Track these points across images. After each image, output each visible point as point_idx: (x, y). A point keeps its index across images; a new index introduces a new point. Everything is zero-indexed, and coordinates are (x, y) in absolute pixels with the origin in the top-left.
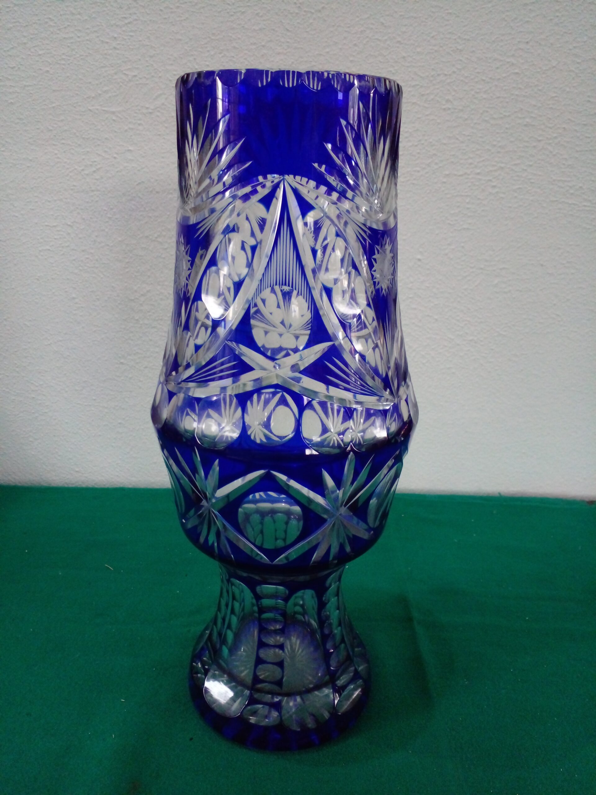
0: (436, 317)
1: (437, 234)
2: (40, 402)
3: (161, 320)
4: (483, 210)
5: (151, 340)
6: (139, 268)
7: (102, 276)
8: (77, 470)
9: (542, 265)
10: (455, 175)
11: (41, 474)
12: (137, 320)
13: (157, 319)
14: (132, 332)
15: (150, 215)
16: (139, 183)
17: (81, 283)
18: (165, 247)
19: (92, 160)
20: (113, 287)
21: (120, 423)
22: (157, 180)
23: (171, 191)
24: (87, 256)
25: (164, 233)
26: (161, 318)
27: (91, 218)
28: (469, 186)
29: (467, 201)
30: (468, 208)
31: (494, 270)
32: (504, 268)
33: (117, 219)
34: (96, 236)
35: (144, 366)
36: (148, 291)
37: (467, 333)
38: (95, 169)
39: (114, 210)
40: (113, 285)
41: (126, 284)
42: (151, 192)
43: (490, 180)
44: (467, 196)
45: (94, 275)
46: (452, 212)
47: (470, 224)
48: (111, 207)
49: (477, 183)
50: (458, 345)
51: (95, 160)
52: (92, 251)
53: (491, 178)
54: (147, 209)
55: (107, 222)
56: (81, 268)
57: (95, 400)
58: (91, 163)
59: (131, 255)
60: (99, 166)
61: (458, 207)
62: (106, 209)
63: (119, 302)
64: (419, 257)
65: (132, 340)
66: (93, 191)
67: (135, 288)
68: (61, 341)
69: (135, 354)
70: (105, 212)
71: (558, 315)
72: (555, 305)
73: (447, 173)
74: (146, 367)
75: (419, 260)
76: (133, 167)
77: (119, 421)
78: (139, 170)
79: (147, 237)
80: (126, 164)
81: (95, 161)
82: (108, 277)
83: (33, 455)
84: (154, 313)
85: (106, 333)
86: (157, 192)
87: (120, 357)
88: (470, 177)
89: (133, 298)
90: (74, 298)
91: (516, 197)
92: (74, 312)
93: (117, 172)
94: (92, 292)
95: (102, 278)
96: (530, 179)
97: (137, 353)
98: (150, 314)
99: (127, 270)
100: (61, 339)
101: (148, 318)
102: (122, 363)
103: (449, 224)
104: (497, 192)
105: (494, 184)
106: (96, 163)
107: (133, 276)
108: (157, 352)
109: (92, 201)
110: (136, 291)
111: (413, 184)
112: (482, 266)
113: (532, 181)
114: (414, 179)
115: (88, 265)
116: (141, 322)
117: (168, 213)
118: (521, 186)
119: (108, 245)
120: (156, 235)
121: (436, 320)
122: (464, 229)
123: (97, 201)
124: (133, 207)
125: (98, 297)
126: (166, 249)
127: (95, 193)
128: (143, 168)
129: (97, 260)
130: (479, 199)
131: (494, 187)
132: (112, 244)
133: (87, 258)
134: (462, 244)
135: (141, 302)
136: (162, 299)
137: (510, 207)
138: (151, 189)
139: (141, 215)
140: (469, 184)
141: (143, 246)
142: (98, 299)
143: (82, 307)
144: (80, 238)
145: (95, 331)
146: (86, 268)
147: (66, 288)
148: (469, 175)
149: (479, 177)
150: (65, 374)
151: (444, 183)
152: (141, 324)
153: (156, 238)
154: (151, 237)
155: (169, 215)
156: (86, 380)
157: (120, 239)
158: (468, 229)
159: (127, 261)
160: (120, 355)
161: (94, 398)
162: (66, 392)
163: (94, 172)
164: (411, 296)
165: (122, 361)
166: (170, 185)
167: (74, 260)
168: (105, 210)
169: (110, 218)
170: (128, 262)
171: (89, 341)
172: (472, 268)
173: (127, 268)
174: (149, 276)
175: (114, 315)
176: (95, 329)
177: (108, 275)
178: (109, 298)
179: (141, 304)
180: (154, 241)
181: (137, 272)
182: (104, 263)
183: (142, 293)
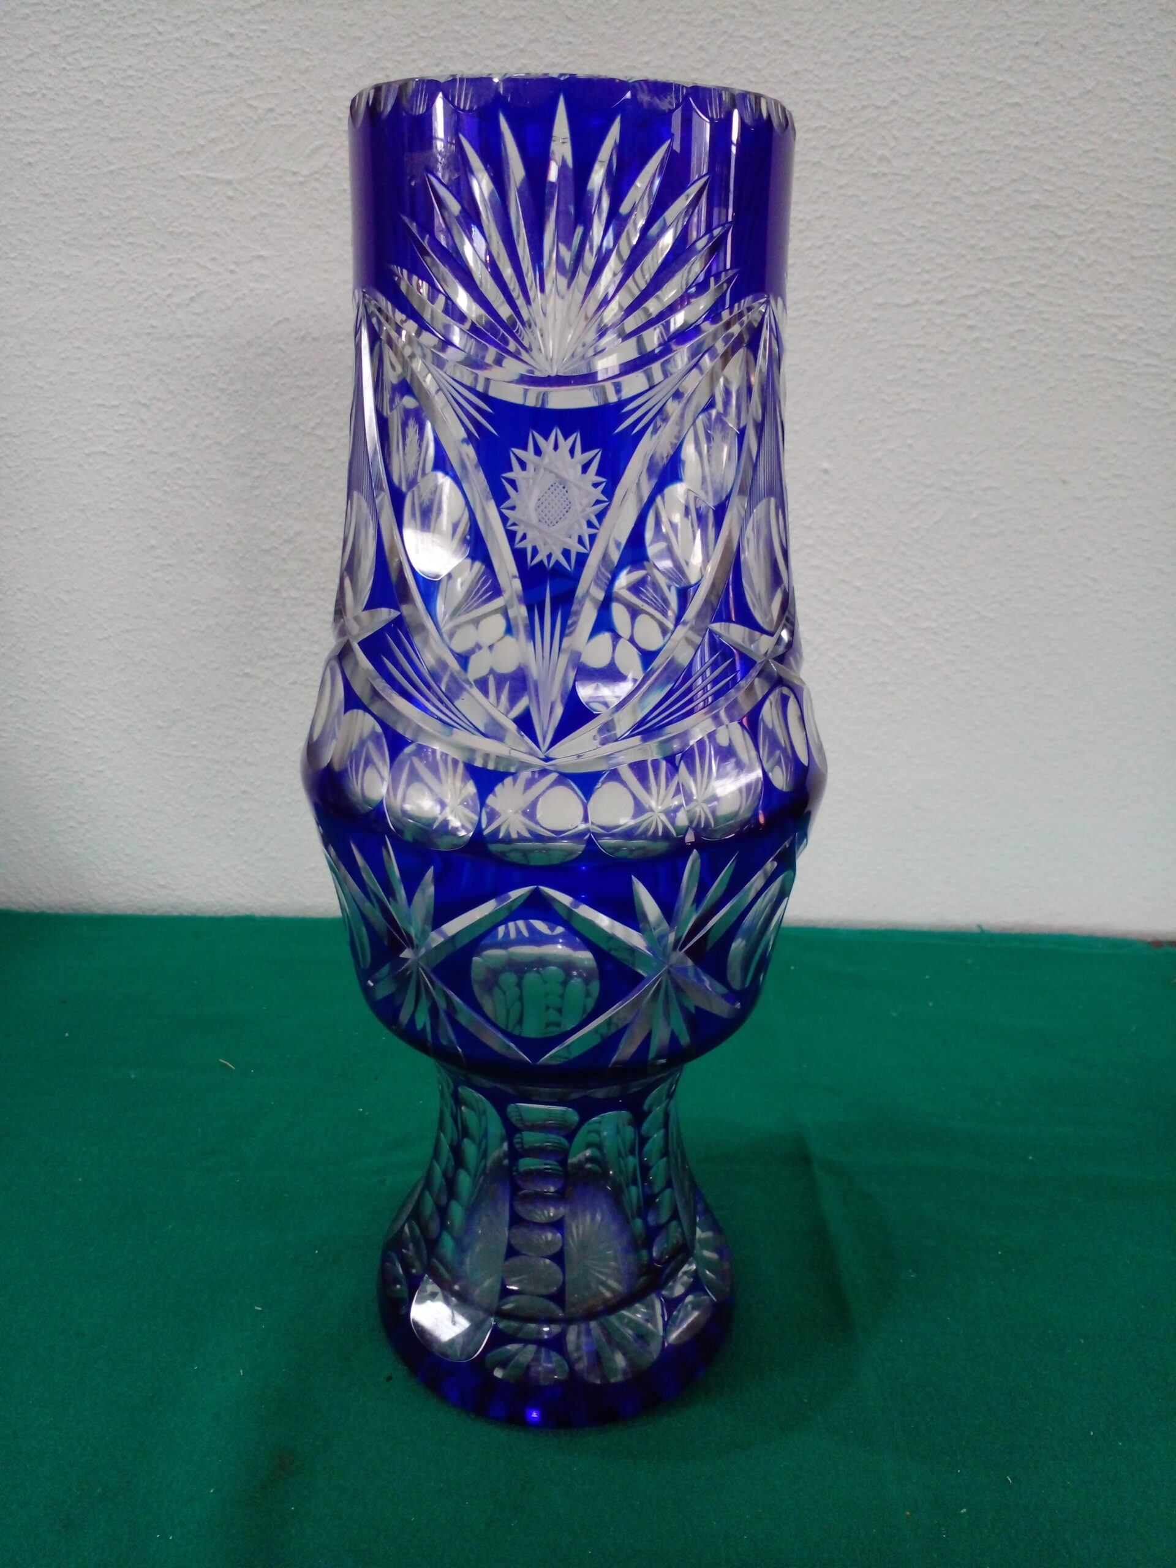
0: (858, 584)
1: (861, 421)
2: (89, 750)
3: (323, 589)
4: (950, 374)
5: (304, 630)
6: (279, 487)
7: (208, 504)
8: (162, 882)
9: (1064, 482)
10: (897, 305)
11: (91, 890)
12: (276, 590)
13: (315, 588)
14: (266, 614)
15: (301, 384)
16: (280, 322)
17: (167, 517)
18: (331, 447)
19: (189, 276)
20: (228, 524)
21: (244, 792)
22: (314, 316)
23: (342, 337)
24: (179, 465)
25: (328, 420)
26: (322, 586)
27: (186, 390)
28: (923, 327)
29: (919, 355)
30: (921, 370)
31: (972, 492)
32: (990, 488)
33: (236, 391)
34: (196, 426)
35: (291, 681)
36: (298, 534)
37: (917, 615)
38: (193, 294)
39: (231, 375)
40: (229, 521)
41: (254, 520)
42: (303, 338)
43: (964, 315)
44: (918, 346)
45: (192, 503)
46: (891, 377)
47: (924, 400)
48: (226, 368)
49: (938, 321)
50: (902, 638)
51: (194, 275)
52: (189, 455)
53: (964, 311)
54: (295, 372)
55: (218, 398)
56: (166, 488)
57: (195, 746)
58: (186, 283)
59: (263, 462)
60: (200, 289)
61: (902, 367)
62: (216, 372)
63: (241, 555)
64: (826, 465)
65: (266, 629)
66: (189, 337)
67: (273, 528)
68: (127, 631)
69: (272, 657)
70: (214, 378)
71: (1094, 580)
72: (1088, 559)
73: (880, 300)
74: (294, 683)
75: (826, 471)
76: (267, 290)
77: (243, 788)
78: (278, 296)
79: (296, 427)
80: (252, 285)
81: (193, 279)
82: (220, 505)
83: (76, 853)
84: (308, 576)
85: (216, 616)
86: (315, 339)
87: (243, 663)
88: (925, 308)
89: (268, 547)
90: (152, 547)
91: (1014, 348)
92: (155, 575)
93: (237, 299)
94: (189, 535)
95: (207, 508)
96: (1041, 312)
97: (277, 654)
98: (301, 577)
99: (256, 493)
100: (128, 627)
101: (298, 585)
102: (247, 675)
103: (883, 400)
104: (977, 340)
105: (969, 323)
106: (195, 283)
107: (269, 504)
108: (316, 654)
109: (188, 356)
110: (273, 534)
111: (815, 322)
112: (947, 484)
113: (1046, 316)
114: (817, 313)
115: (180, 482)
116: (285, 595)
117: (336, 381)
118: (1023, 327)
119: (220, 444)
120: (312, 424)
121: (859, 589)
122: (914, 410)
123: (197, 357)
124: (268, 368)
125: (200, 545)
126: (332, 450)
127: (194, 340)
128: (287, 292)
129: (197, 473)
130: (942, 352)
131: (971, 328)
132: (227, 441)
133: (179, 469)
134: (910, 441)
135: (284, 556)
136: (324, 550)
137: (1002, 368)
138: (302, 333)
139: (283, 384)
140: (924, 323)
141: (287, 444)
142: (200, 550)
143: (168, 565)
144: (165, 430)
145: (194, 613)
146: (176, 488)
147: (138, 528)
148: (923, 304)
149: (942, 308)
150: (137, 696)
151: (874, 320)
152: (284, 599)
153: (313, 428)
154: (302, 427)
155: (337, 384)
156: (179, 707)
157: (243, 431)
158: (920, 410)
159: (256, 473)
160: (244, 660)
161: (194, 743)
162: (140, 730)
163: (192, 299)
164: (810, 542)
165: (247, 670)
166: (339, 324)
167: (154, 473)
168: (213, 375)
169: (222, 390)
170: (258, 477)
171: (183, 631)
172: (928, 486)
173: (257, 487)
174: (299, 504)
175: (231, 580)
176: (194, 608)
177: (220, 502)
178: (221, 547)
179: (284, 560)
180: (309, 434)
181: (275, 497)
182: (212, 479)
183: (285, 537)
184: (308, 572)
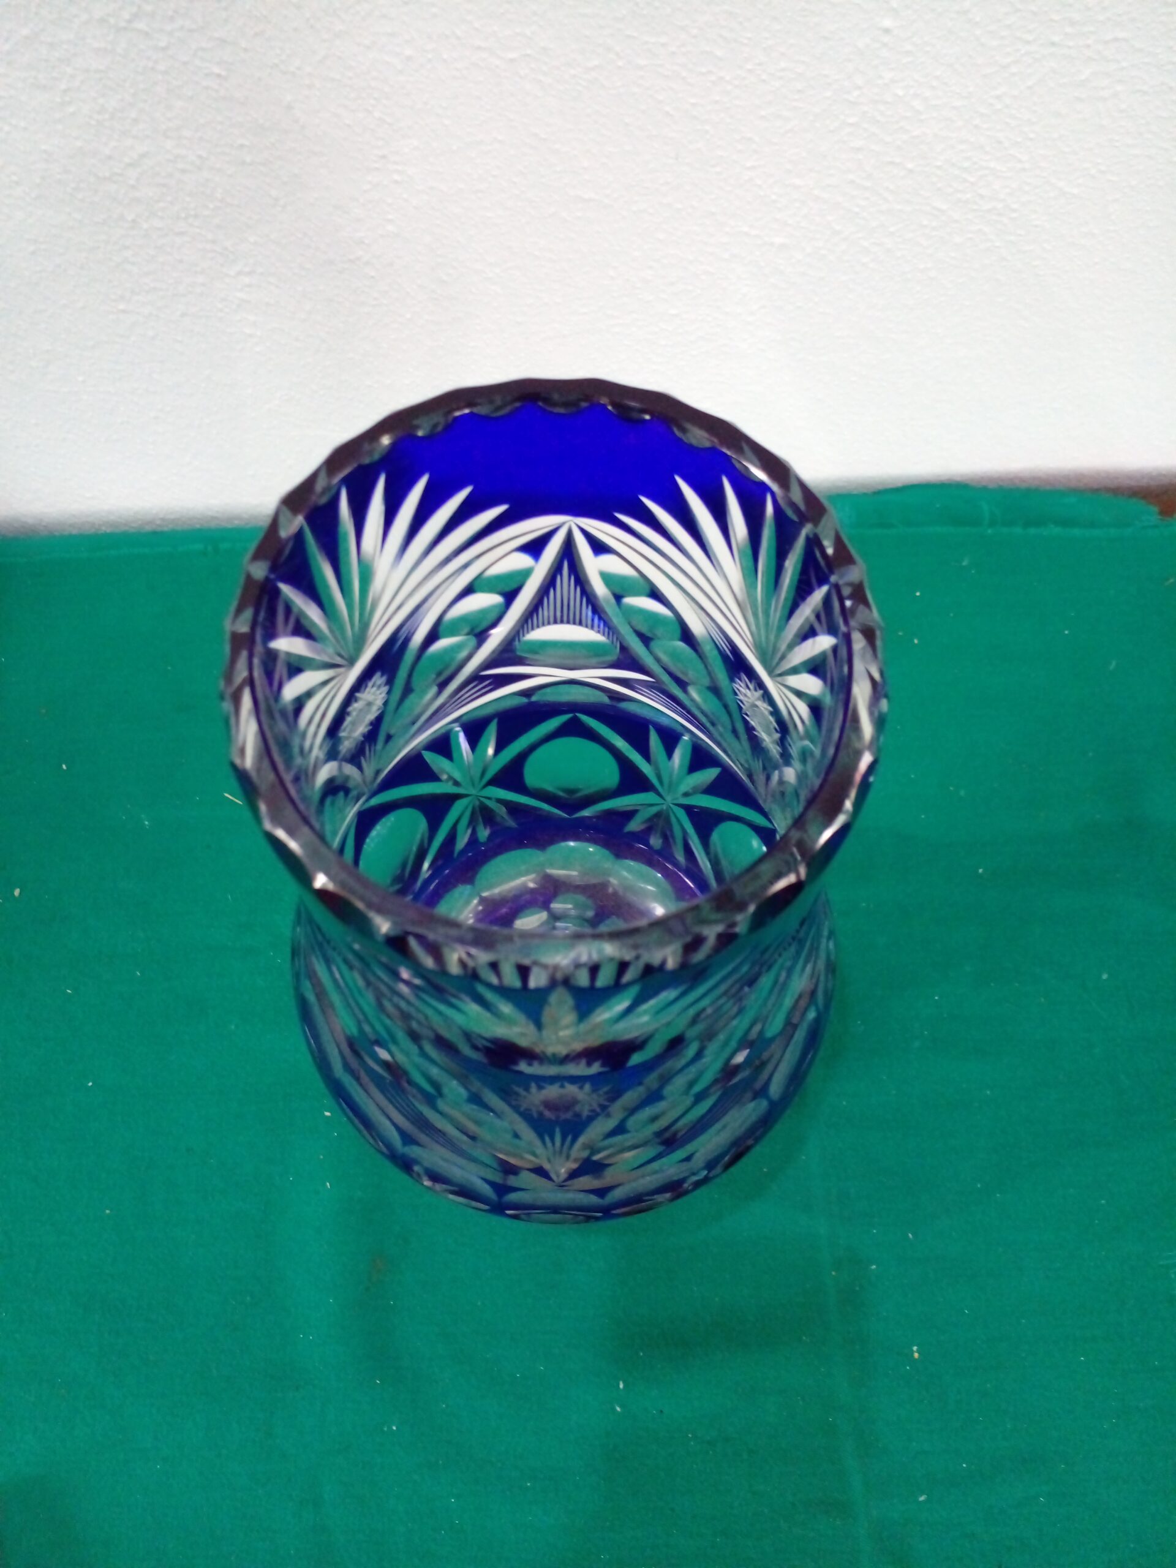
0: (910, 166)
3: (196, 216)
5: (181, 261)
6: (101, 101)
12: (134, 221)
14: (128, 248)
18: (162, 44)
20: (45, 151)
21: (155, 418)
31: (1088, 46)
32: (1116, 40)
36: (143, 156)
37: (982, 197)
40: (43, 147)
41: (79, 144)
50: (955, 221)
59: (69, 70)
63: (73, 185)
64: (887, 23)
65: (133, 263)
67: (107, 150)
69: (148, 292)
74: (183, 315)
75: (887, 31)
79: (102, 21)
82: (25, 129)
85: (63, 254)
87: (114, 300)
89: (107, 174)
97: (154, 288)
98: (161, 205)
99: (71, 109)
101: (160, 214)
102: (122, 311)
107: (93, 123)
108: (204, 285)
110: (110, 157)
116: (145, 226)
120: (127, 16)
121: (911, 171)
125: (14, 178)
126: (164, 49)
135: (132, 182)
141: (96, 44)
142: (17, 183)
145: (33, 253)
152: (146, 230)
153: (129, 21)
154: (113, 21)
157: (25, 32)
159: (63, 86)
160: (113, 297)
164: (851, 120)
165: (121, 307)
170: (65, 91)
171: (27, 273)
172: (1028, 42)
173: (70, 103)
174: (135, 120)
175: (69, 214)
176: (32, 248)
177: (23, 124)
178: (42, 178)
179: (133, 187)
180: (125, 29)
181: (99, 112)
183: (127, 160)
184: (169, 198)
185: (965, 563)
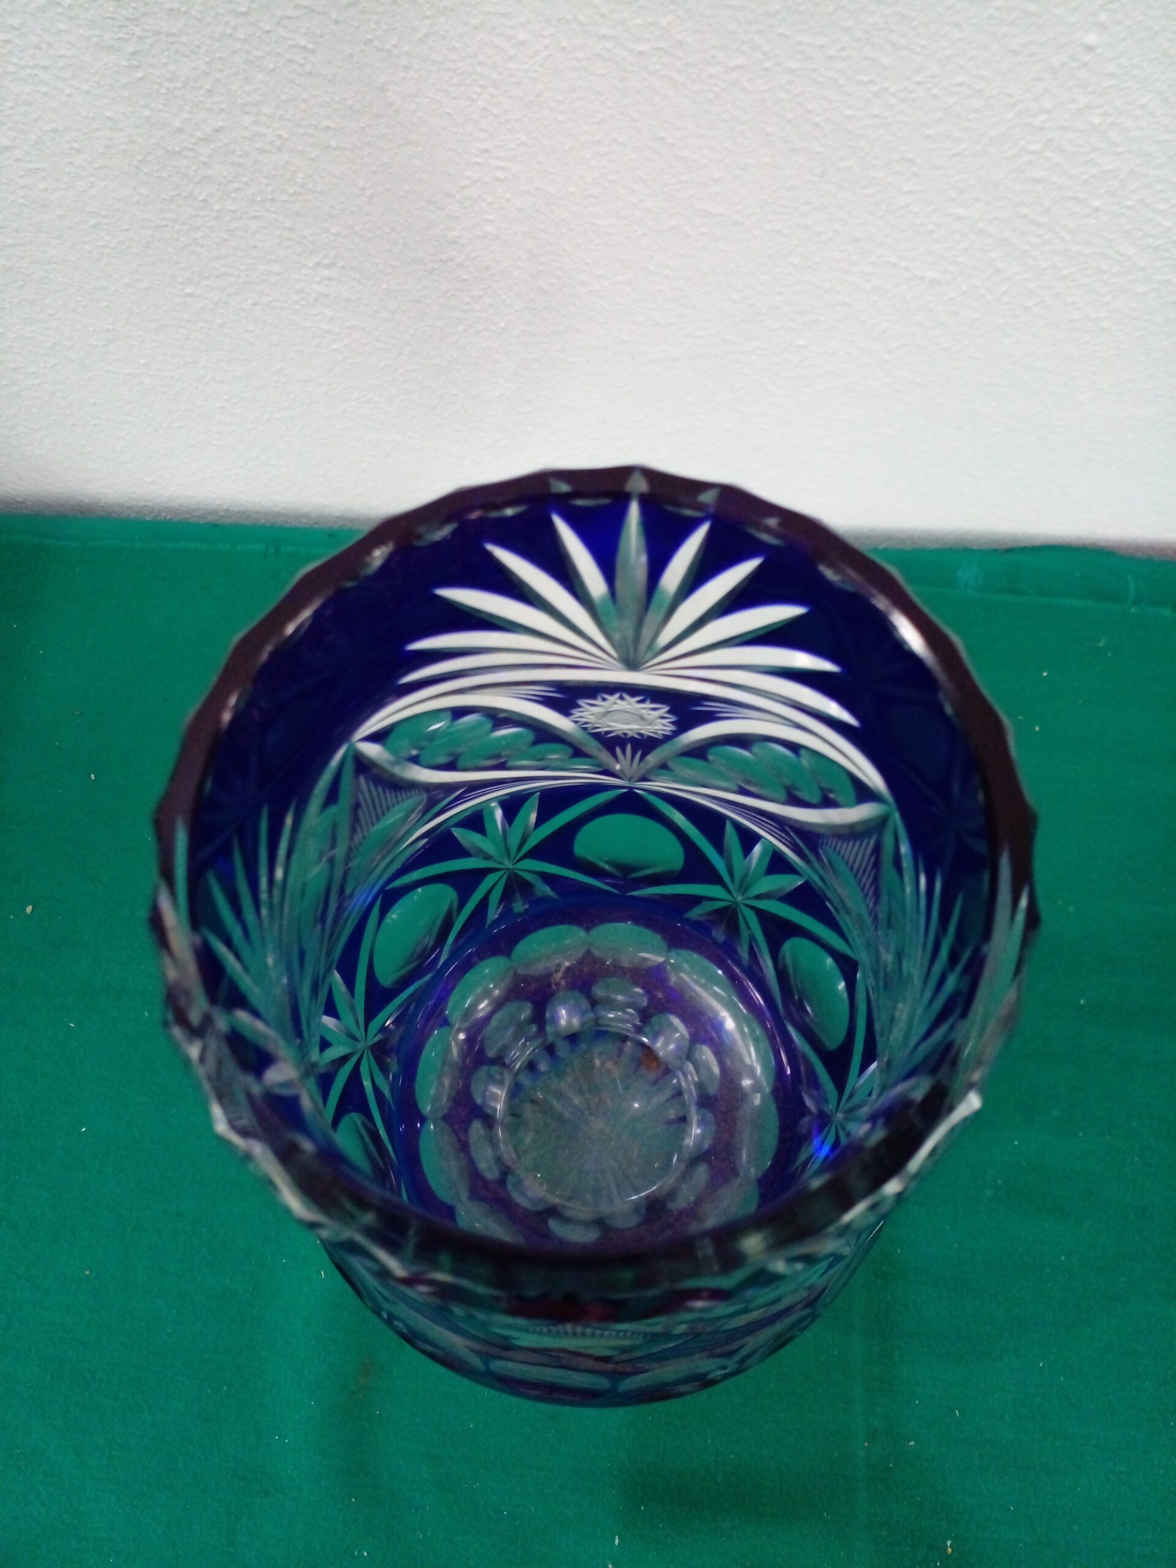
0: (1095, 203)
3: (273, 200)
5: (255, 247)
6: (172, 67)
7: (68, 90)
12: (204, 201)
14: (197, 229)
18: (243, 9)
20: (109, 118)
21: (221, 408)
36: (218, 130)
40: (108, 114)
41: (147, 113)
45: (44, 89)
50: (1141, 269)
52: (15, 22)
57: (145, 365)
59: (138, 31)
63: (139, 158)
64: (1091, 39)
65: (202, 246)
67: (178, 124)
68: (10, 246)
69: (218, 277)
74: (255, 304)
75: (1089, 48)
77: (219, 404)
82: (87, 92)
83: (39, 455)
85: (127, 230)
89: (177, 149)
92: (23, 182)
94: (54, 131)
95: (69, 96)
97: (226, 274)
98: (236, 185)
99: (138, 74)
100: (10, 242)
101: (233, 195)
102: (190, 295)
107: (163, 91)
108: (279, 274)
110: (181, 130)
115: (14, 60)
116: (217, 207)
121: (1096, 210)
125: (76, 145)
129: (38, 47)
135: (204, 159)
136: (262, 151)
142: (79, 151)
145: (95, 226)
152: (218, 211)
159: (131, 49)
160: (180, 279)
164: (1033, 147)
165: (188, 290)
170: (134, 53)
171: (87, 247)
173: (138, 67)
174: (209, 91)
175: (135, 188)
176: (93, 221)
177: (85, 87)
178: (106, 147)
179: (205, 164)
181: (169, 80)
182: (64, 56)
183: (199, 134)
184: (245, 179)
185: (1101, 644)
